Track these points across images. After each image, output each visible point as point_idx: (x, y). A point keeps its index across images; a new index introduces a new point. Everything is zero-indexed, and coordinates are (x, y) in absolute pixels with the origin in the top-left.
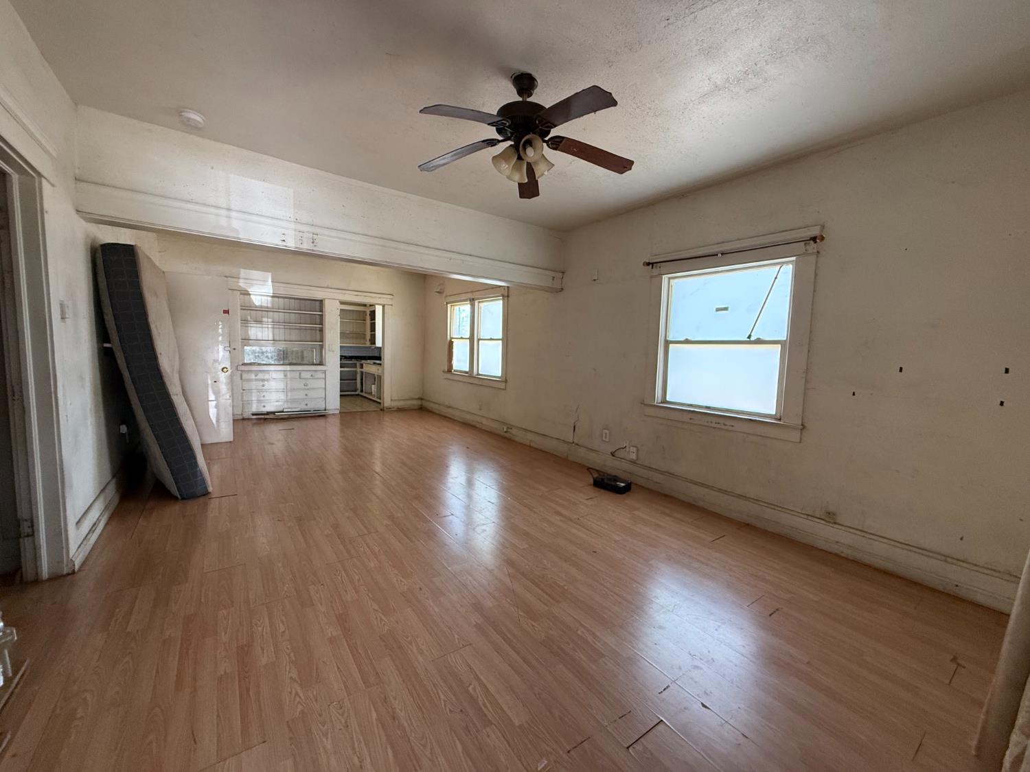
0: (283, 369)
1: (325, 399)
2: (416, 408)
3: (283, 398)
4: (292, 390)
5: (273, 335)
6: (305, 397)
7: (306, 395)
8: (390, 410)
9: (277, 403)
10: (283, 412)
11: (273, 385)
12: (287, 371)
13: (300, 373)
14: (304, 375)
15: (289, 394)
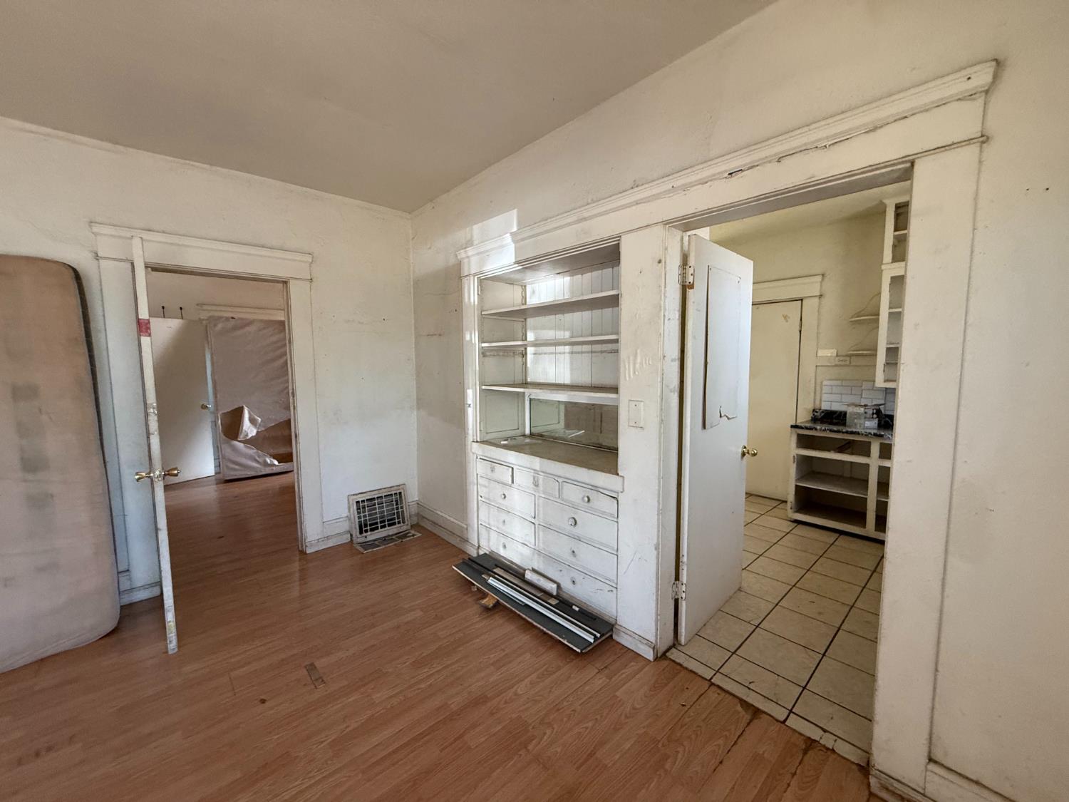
3: (531, 538)
6: (572, 558)
7: (573, 552)
11: (516, 500)
12: (536, 471)
14: (569, 492)
15: (541, 535)
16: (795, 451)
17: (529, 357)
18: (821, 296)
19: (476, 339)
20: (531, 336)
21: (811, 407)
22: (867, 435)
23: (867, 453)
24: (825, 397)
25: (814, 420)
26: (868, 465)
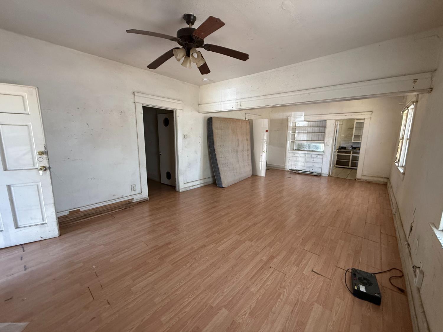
0: (304, 153)
1: (322, 169)
2: (382, 183)
3: (303, 165)
4: (307, 162)
5: (307, 138)
6: (313, 166)
7: (313, 165)
8: (360, 181)
9: (301, 167)
10: (302, 171)
11: (300, 159)
12: (306, 154)
13: (311, 155)
14: (313, 156)
15: (306, 163)
16: (337, 154)
17: (296, 135)
18: (342, 124)
19: (291, 132)
20: (296, 132)
21: (338, 146)
22: (351, 150)
23: (350, 153)
24: (341, 144)
25: (339, 148)
26: (350, 156)
